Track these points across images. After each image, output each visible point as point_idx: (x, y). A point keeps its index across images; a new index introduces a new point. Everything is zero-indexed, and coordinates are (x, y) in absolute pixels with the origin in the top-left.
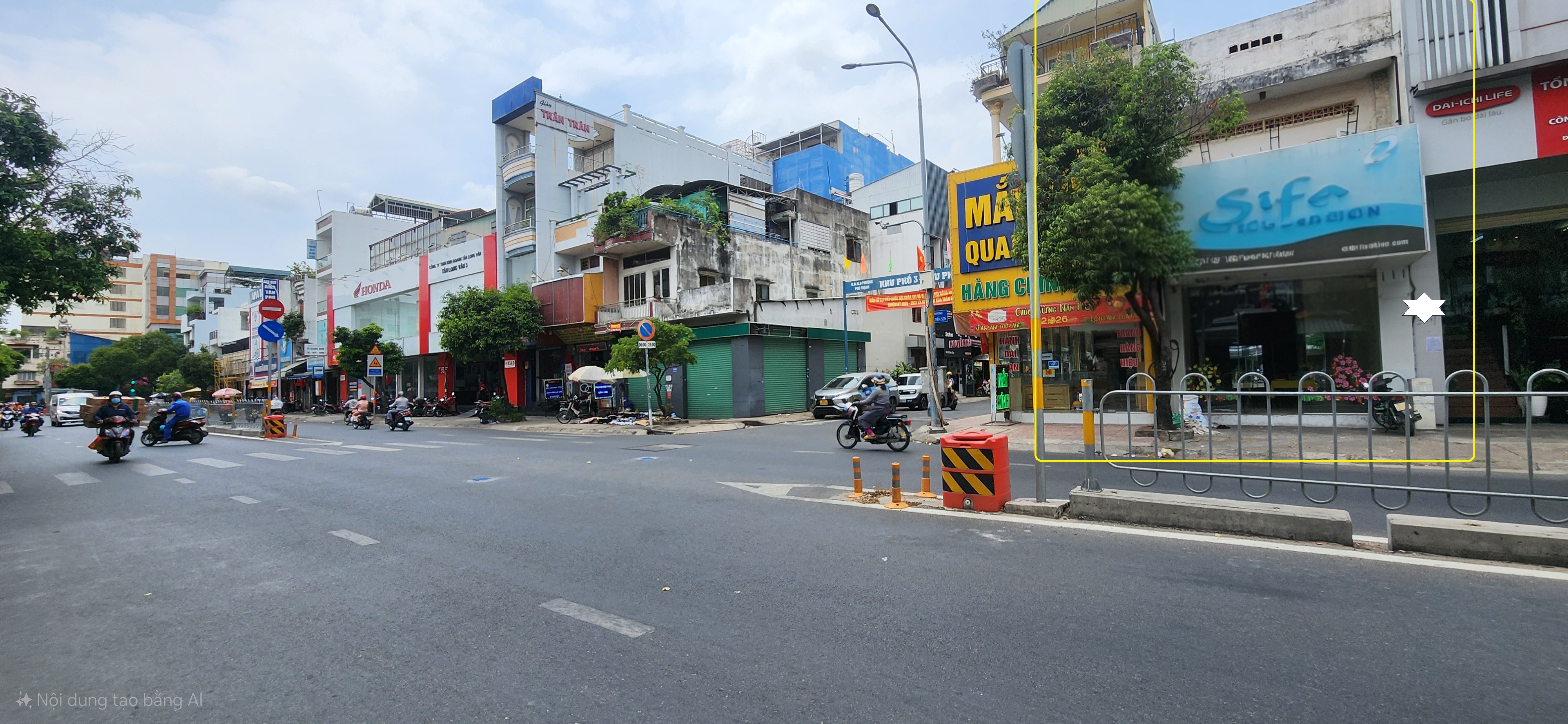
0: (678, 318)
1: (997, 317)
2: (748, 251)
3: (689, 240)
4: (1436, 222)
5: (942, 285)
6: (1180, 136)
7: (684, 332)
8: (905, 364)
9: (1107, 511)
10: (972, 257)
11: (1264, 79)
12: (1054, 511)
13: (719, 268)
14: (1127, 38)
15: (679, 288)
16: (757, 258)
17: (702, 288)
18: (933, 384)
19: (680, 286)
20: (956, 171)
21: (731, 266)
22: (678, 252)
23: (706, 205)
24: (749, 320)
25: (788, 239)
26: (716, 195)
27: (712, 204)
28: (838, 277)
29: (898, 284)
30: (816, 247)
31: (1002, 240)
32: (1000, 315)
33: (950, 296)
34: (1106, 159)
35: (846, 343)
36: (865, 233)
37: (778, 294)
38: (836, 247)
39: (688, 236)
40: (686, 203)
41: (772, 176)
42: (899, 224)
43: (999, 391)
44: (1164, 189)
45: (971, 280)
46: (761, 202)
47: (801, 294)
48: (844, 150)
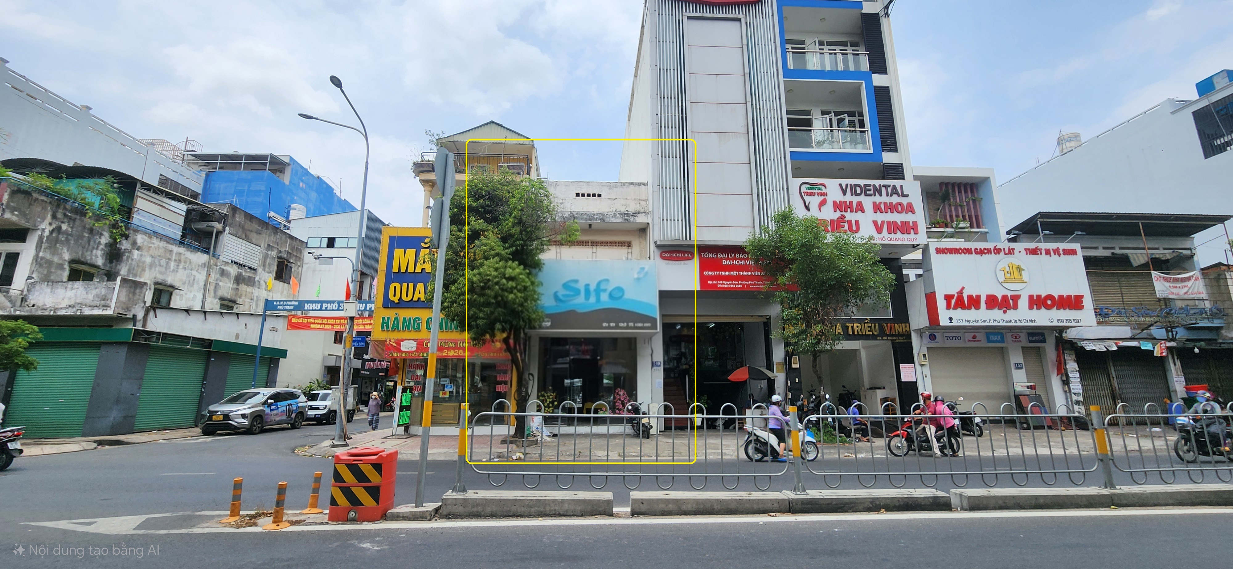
0: (18, 313)
1: (408, 346)
2: (151, 252)
3: (64, 227)
4: (663, 316)
5: (367, 314)
6: (545, 239)
7: (23, 331)
8: (320, 381)
9: (469, 509)
10: (394, 296)
11: (591, 217)
12: (428, 514)
13: (104, 264)
14: (521, 168)
15: (30, 278)
16: (163, 262)
17: (71, 283)
18: (342, 402)
19: (34, 276)
20: (391, 226)
21: (123, 265)
22: (41, 238)
23: (102, 195)
24: (134, 325)
25: (209, 249)
26: (119, 188)
27: (111, 196)
28: (261, 294)
29: (324, 308)
30: (241, 262)
31: (420, 286)
32: (411, 345)
33: (371, 324)
34: (499, 243)
35: (258, 359)
36: (299, 258)
37: (184, 302)
38: (264, 266)
39: (63, 222)
40: (71, 187)
41: (202, 185)
42: (332, 258)
43: (402, 408)
44: (534, 271)
45: (391, 314)
46: (183, 207)
47: (213, 304)
48: (290, 182)
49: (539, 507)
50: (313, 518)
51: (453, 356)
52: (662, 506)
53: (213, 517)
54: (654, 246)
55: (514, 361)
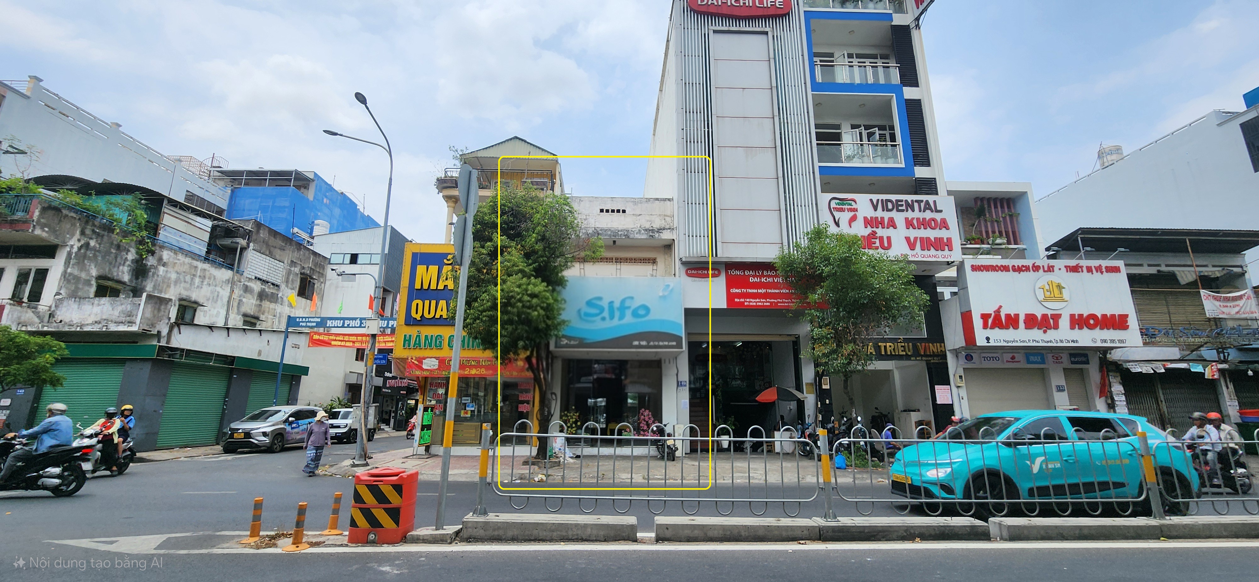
0: (46, 329)
1: (430, 364)
2: (176, 268)
3: (92, 243)
4: (688, 334)
5: (388, 331)
6: (568, 256)
7: (51, 347)
8: (341, 399)
9: (490, 533)
10: (417, 313)
11: (615, 233)
12: (448, 537)
13: (131, 281)
14: (544, 184)
15: (58, 294)
16: (188, 278)
17: (97, 299)
18: (363, 421)
19: (62, 292)
20: (413, 242)
21: (149, 281)
22: (69, 254)
23: (129, 211)
24: (159, 342)
25: (233, 265)
26: (146, 204)
27: (138, 212)
28: (285, 311)
29: (346, 325)
30: (264, 278)
31: (443, 303)
32: (433, 363)
33: (393, 341)
34: (521, 260)
35: (280, 376)
36: (322, 275)
37: (207, 318)
38: (287, 282)
39: (91, 239)
40: (99, 203)
41: (227, 201)
42: (355, 275)
43: (423, 428)
44: (558, 288)
45: (413, 331)
46: (208, 224)
47: (236, 321)
48: (314, 198)
49: (561, 531)
50: (332, 540)
51: (475, 374)
52: (687, 532)
53: (233, 537)
54: (680, 262)
55: (537, 380)
